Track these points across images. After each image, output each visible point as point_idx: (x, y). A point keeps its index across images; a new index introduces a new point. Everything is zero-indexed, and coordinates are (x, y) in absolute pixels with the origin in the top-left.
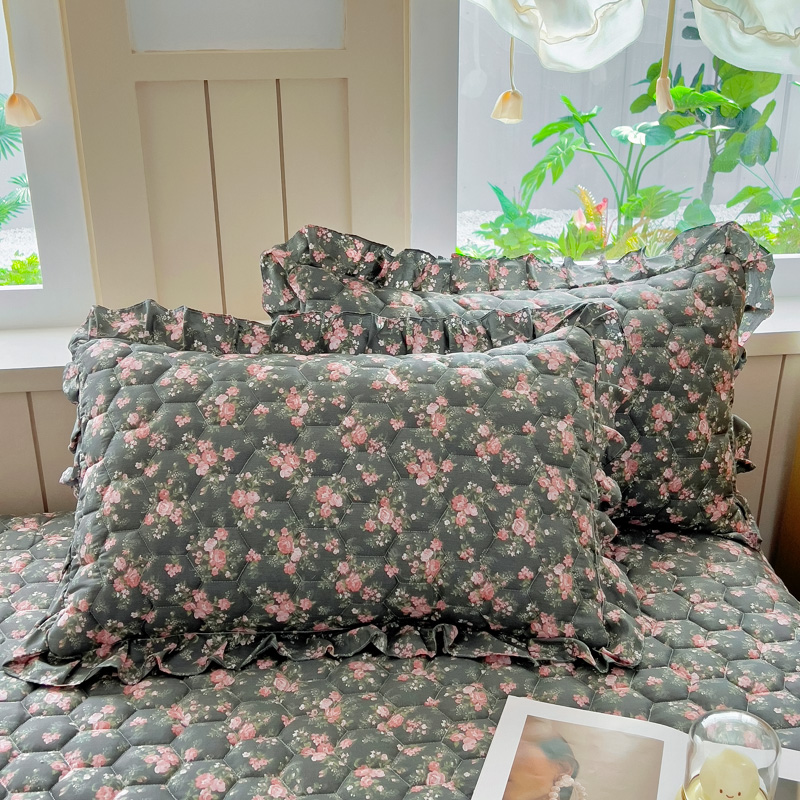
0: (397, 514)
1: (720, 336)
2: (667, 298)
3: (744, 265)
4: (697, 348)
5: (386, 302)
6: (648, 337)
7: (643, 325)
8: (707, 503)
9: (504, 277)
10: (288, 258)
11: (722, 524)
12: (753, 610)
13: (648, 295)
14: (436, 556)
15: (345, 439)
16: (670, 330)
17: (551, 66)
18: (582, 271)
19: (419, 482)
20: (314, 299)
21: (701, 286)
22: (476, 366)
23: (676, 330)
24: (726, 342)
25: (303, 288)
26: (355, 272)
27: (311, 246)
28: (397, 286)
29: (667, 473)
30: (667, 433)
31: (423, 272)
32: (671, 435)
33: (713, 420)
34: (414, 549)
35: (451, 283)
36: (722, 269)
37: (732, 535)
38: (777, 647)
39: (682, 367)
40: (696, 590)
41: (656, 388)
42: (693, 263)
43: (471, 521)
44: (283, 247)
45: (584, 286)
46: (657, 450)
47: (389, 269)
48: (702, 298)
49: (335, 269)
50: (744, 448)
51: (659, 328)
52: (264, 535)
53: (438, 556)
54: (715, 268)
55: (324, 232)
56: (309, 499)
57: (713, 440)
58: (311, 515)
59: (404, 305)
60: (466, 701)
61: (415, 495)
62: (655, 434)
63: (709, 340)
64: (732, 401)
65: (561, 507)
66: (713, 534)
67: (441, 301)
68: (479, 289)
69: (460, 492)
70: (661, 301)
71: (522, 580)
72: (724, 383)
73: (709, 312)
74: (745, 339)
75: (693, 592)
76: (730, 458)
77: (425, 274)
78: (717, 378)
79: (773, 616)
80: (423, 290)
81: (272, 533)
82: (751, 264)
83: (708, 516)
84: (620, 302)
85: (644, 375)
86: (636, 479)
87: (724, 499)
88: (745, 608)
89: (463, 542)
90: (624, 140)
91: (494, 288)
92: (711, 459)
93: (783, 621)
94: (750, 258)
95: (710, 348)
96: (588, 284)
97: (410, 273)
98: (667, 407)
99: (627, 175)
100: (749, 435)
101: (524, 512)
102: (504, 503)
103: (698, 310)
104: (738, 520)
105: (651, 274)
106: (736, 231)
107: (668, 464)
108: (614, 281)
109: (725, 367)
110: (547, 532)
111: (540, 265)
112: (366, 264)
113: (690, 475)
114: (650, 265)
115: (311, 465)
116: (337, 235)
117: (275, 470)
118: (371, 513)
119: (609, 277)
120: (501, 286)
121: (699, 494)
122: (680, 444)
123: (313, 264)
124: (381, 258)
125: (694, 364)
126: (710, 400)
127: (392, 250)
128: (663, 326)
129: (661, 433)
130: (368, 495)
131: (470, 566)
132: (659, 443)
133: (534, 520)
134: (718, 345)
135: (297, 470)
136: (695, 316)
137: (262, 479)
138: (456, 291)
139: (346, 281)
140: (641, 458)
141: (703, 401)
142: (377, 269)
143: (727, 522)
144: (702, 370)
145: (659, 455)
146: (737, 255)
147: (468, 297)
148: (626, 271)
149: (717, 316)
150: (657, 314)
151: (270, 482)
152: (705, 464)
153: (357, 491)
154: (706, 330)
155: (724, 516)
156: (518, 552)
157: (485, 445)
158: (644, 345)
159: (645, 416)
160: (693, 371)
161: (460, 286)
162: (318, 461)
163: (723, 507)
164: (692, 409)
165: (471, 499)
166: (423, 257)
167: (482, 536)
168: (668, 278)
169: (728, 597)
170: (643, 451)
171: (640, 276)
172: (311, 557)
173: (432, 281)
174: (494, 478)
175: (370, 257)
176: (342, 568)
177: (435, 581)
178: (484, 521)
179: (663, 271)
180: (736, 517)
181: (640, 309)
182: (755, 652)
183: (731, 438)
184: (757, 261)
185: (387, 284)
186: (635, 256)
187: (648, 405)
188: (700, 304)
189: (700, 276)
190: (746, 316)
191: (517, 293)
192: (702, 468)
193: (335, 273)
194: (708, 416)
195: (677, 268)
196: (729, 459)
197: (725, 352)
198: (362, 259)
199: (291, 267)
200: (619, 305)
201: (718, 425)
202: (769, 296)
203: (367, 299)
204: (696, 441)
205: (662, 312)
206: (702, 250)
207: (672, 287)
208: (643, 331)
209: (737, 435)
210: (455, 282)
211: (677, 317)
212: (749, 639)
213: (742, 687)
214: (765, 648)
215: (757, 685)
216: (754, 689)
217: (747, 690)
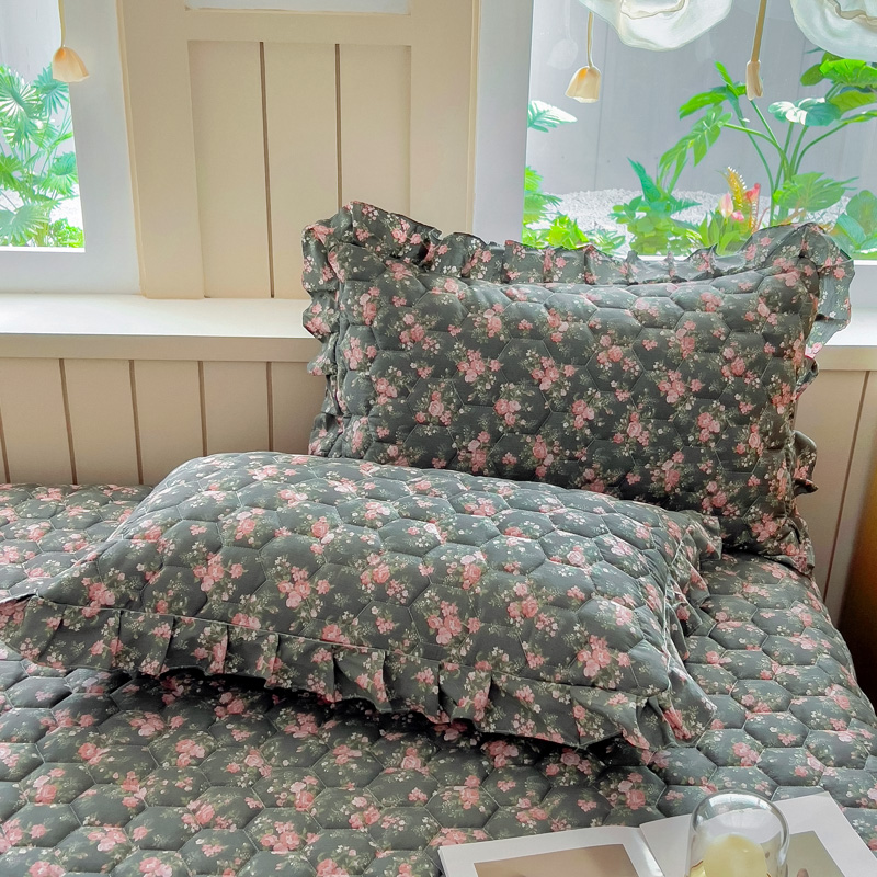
1: (782, 345)
2: (728, 301)
3: (819, 270)
4: (754, 356)
5: (428, 288)
6: (701, 342)
7: (698, 328)
8: (754, 521)
9: (560, 269)
10: (329, 235)
11: (769, 545)
12: (779, 633)
13: (709, 296)
16: (727, 336)
17: (633, 43)
18: (646, 266)
20: (353, 279)
21: (767, 291)
23: (733, 336)
24: (788, 352)
25: (343, 267)
26: (401, 254)
27: (355, 224)
28: (445, 271)
29: (711, 487)
30: (713, 445)
31: (473, 258)
32: (717, 447)
33: (766, 434)
35: (503, 271)
36: (794, 273)
37: (779, 557)
38: (793, 671)
39: (735, 376)
40: (724, 609)
41: (705, 396)
42: (764, 265)
44: (327, 223)
45: (644, 283)
46: (701, 462)
47: (436, 253)
48: (767, 304)
49: (379, 249)
50: (807, 468)
51: (715, 333)
54: (785, 272)
55: (370, 210)
57: (765, 456)
59: (447, 291)
62: (700, 445)
63: (769, 348)
64: (792, 416)
66: (759, 555)
67: (487, 289)
68: (532, 280)
70: (722, 304)
72: (782, 395)
73: (773, 319)
74: (816, 350)
75: (720, 610)
76: (784, 476)
77: (475, 261)
78: (774, 390)
79: (798, 640)
80: (472, 277)
82: (828, 270)
83: (754, 535)
84: (678, 303)
85: (693, 381)
86: (678, 490)
87: (774, 518)
88: (771, 629)
90: (781, 117)
91: (548, 280)
92: (761, 475)
93: (807, 646)
94: (829, 262)
95: (769, 357)
96: (649, 281)
97: (459, 258)
98: (715, 416)
99: (784, 158)
100: (813, 454)
103: (760, 316)
104: (790, 542)
105: (718, 274)
106: (814, 233)
107: (713, 477)
108: (677, 280)
109: (785, 378)
111: (600, 258)
112: (412, 245)
113: (736, 491)
114: (717, 264)
116: (383, 213)
119: (672, 274)
120: (555, 278)
121: (745, 512)
122: (727, 457)
123: (356, 243)
124: (427, 241)
125: (749, 373)
126: (764, 413)
127: (440, 233)
128: (720, 330)
129: (706, 444)
132: (704, 455)
134: (779, 354)
136: (756, 322)
138: (507, 281)
139: (388, 262)
140: (683, 469)
141: (756, 413)
142: (423, 252)
143: (776, 544)
144: (758, 381)
145: (702, 466)
146: (812, 259)
147: (517, 288)
148: (692, 270)
149: (780, 324)
150: (715, 317)
152: (754, 480)
154: (767, 337)
155: (773, 537)
158: (696, 350)
159: (690, 424)
160: (747, 381)
161: (512, 276)
163: (772, 527)
164: (743, 421)
166: (473, 242)
168: (734, 280)
169: (756, 618)
170: (685, 462)
171: (706, 276)
172: (343, 541)
173: (483, 268)
175: (416, 239)
179: (731, 272)
180: (787, 539)
181: (698, 311)
182: (768, 673)
183: (787, 455)
184: (835, 267)
185: (433, 268)
186: (704, 254)
187: (694, 413)
188: (764, 309)
189: (768, 279)
190: (816, 327)
191: (570, 286)
192: (750, 484)
193: (379, 254)
194: (760, 430)
195: (746, 269)
196: (783, 478)
197: (787, 363)
198: (408, 240)
199: (332, 244)
200: (676, 306)
201: (772, 440)
202: (846, 306)
203: (408, 283)
204: (745, 454)
205: (721, 315)
206: (775, 252)
207: (735, 289)
208: (697, 335)
209: (798, 453)
210: (506, 271)
211: (737, 322)
212: (765, 660)
213: (745, 705)
214: (780, 670)
215: (760, 703)
216: (756, 709)
217: (750, 708)
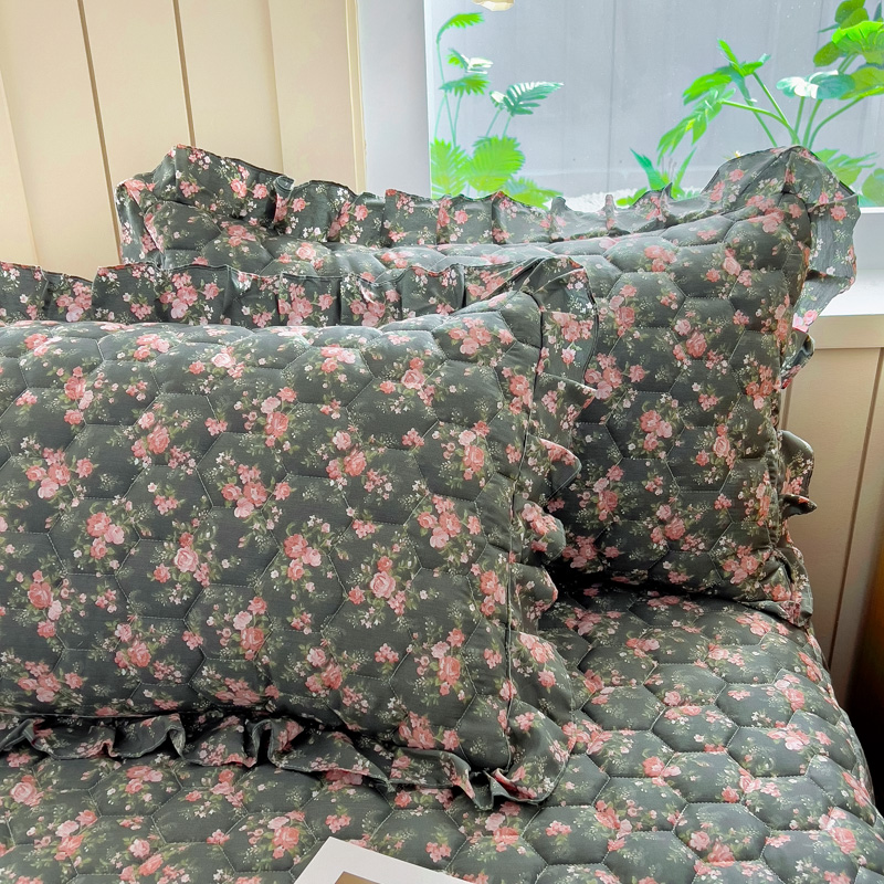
0: (204, 560)
1: (759, 313)
2: (683, 256)
3: (810, 210)
4: (718, 330)
5: (273, 254)
6: (644, 313)
7: (639, 295)
8: (725, 557)
9: (460, 226)
10: (145, 192)
11: (748, 588)
12: (755, 723)
13: (656, 252)
14: (256, 623)
15: (139, 447)
16: (681, 303)
18: (576, 218)
19: (238, 513)
20: (174, 248)
21: (737, 240)
22: (351, 345)
23: (689, 302)
24: (768, 322)
25: (161, 233)
26: (243, 213)
27: (179, 175)
28: (305, 235)
29: (662, 512)
30: (663, 455)
31: (340, 214)
32: (669, 457)
33: (738, 437)
34: (224, 611)
35: (384, 232)
36: (775, 215)
37: (762, 604)
38: (771, 787)
39: (692, 358)
40: (677, 686)
41: (649, 387)
42: (734, 206)
43: (309, 574)
44: (147, 178)
45: (572, 238)
46: (647, 479)
47: (290, 210)
48: (738, 257)
49: (214, 208)
50: (800, 480)
51: (663, 300)
52: (9, 580)
53: (259, 622)
54: (763, 214)
55: (200, 156)
56: (75, 531)
57: (737, 467)
58: (77, 554)
59: (299, 259)
60: (265, 841)
61: (231, 531)
62: (645, 456)
63: (740, 318)
64: (776, 411)
65: (451, 558)
66: (735, 602)
67: (355, 255)
68: (422, 242)
69: (296, 530)
70: (674, 260)
71: (381, 664)
72: (760, 382)
73: (745, 278)
74: (810, 320)
75: (670, 687)
76: (767, 493)
77: (345, 219)
78: (748, 376)
79: (781, 734)
80: (342, 241)
81: (20, 577)
82: (823, 210)
83: (726, 575)
84: (614, 262)
85: (633, 368)
86: (617, 519)
87: (754, 551)
88: (744, 718)
89: (296, 603)
91: (443, 240)
92: (732, 494)
93: (794, 744)
94: (824, 199)
95: (741, 331)
96: (579, 237)
97: (323, 216)
98: (664, 415)
100: (808, 462)
101: (389, 564)
102: (361, 549)
103: (727, 274)
104: (777, 583)
105: (671, 222)
106: (802, 160)
107: (664, 499)
108: (616, 233)
109: (763, 359)
110: (424, 595)
111: (515, 208)
112: (256, 201)
113: (698, 516)
114: (670, 210)
115: (84, 482)
116: (216, 159)
117: (31, 486)
118: (164, 555)
119: (610, 225)
120: (453, 238)
121: (712, 545)
122: (683, 470)
123: (180, 200)
124: (273, 193)
125: (712, 354)
126: (735, 409)
127: (291, 181)
128: (670, 295)
129: (653, 454)
130: (162, 529)
131: (307, 639)
132: (650, 469)
133: (406, 576)
134: (755, 326)
135: (66, 488)
136: (722, 283)
137: (13, 499)
138: (389, 244)
139: (224, 224)
140: (622, 489)
141: (723, 408)
142: (271, 209)
143: (757, 585)
144: (725, 364)
145: (649, 485)
146: (800, 196)
147: (397, 252)
148: (639, 219)
149: (756, 284)
150: (665, 279)
151: (23, 504)
152: (723, 500)
153: (146, 522)
154: (737, 303)
155: (753, 577)
156: (376, 622)
157: (342, 461)
158: (637, 324)
159: (630, 428)
160: (709, 365)
161: (395, 237)
162: (95, 476)
163: (750, 563)
164: (704, 420)
165: (312, 541)
166: (340, 192)
167: (324, 596)
168: (692, 228)
169: (723, 701)
170: (625, 479)
171: (656, 225)
172: (75, 614)
173: (357, 228)
174: (351, 512)
175: (260, 192)
176: (123, 632)
177: (258, 658)
178: (330, 575)
179: (688, 219)
180: (773, 578)
181: (641, 272)
182: (733, 792)
183: (770, 464)
184: (832, 206)
185: (289, 231)
186: (654, 197)
187: (636, 412)
188: (732, 265)
189: (739, 225)
190: (808, 289)
191: (469, 247)
192: (718, 506)
193: (213, 215)
194: (730, 431)
195: (709, 214)
196: (764, 495)
197: (766, 338)
198: (249, 194)
199: (149, 203)
200: (611, 266)
201: (747, 444)
202: (849, 258)
203: (246, 249)
204: (709, 466)
205: (673, 276)
206: (749, 188)
207: (694, 240)
208: (637, 304)
209: (788, 460)
210: (388, 231)
211: (694, 284)
212: (731, 770)
213: (694, 850)
214: (753, 786)
215: (717, 847)
216: (712, 856)
217: (702, 854)
